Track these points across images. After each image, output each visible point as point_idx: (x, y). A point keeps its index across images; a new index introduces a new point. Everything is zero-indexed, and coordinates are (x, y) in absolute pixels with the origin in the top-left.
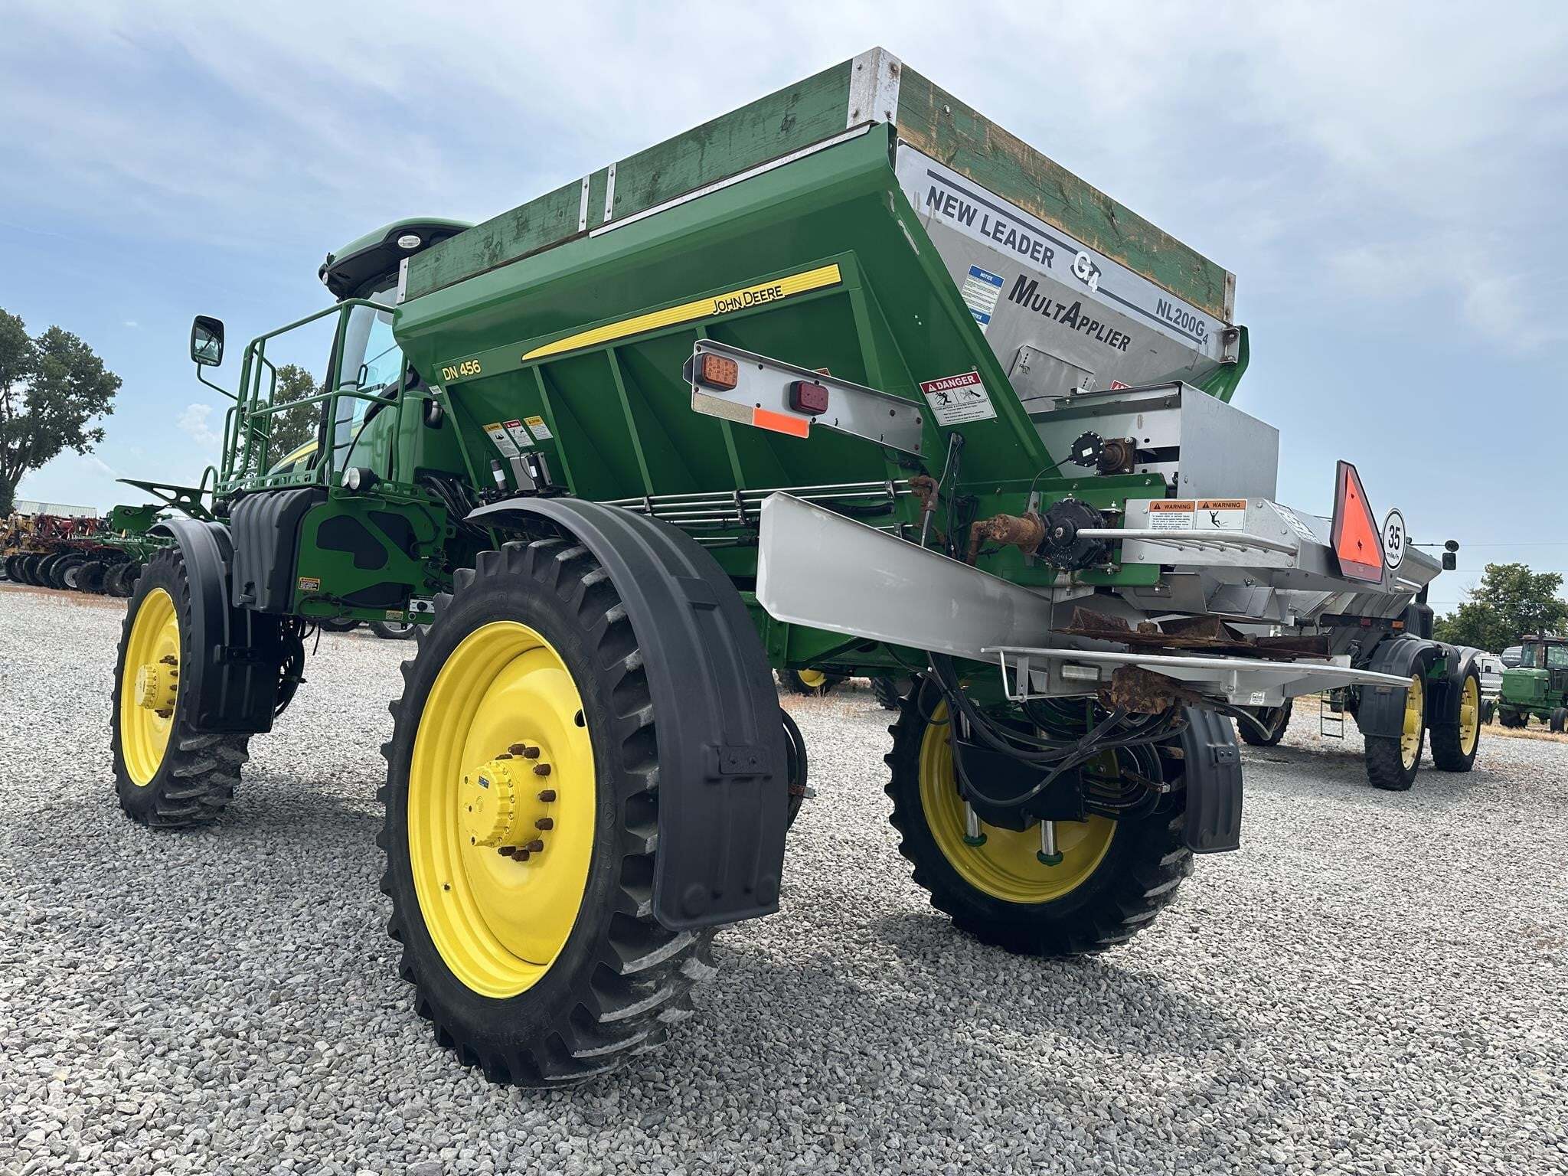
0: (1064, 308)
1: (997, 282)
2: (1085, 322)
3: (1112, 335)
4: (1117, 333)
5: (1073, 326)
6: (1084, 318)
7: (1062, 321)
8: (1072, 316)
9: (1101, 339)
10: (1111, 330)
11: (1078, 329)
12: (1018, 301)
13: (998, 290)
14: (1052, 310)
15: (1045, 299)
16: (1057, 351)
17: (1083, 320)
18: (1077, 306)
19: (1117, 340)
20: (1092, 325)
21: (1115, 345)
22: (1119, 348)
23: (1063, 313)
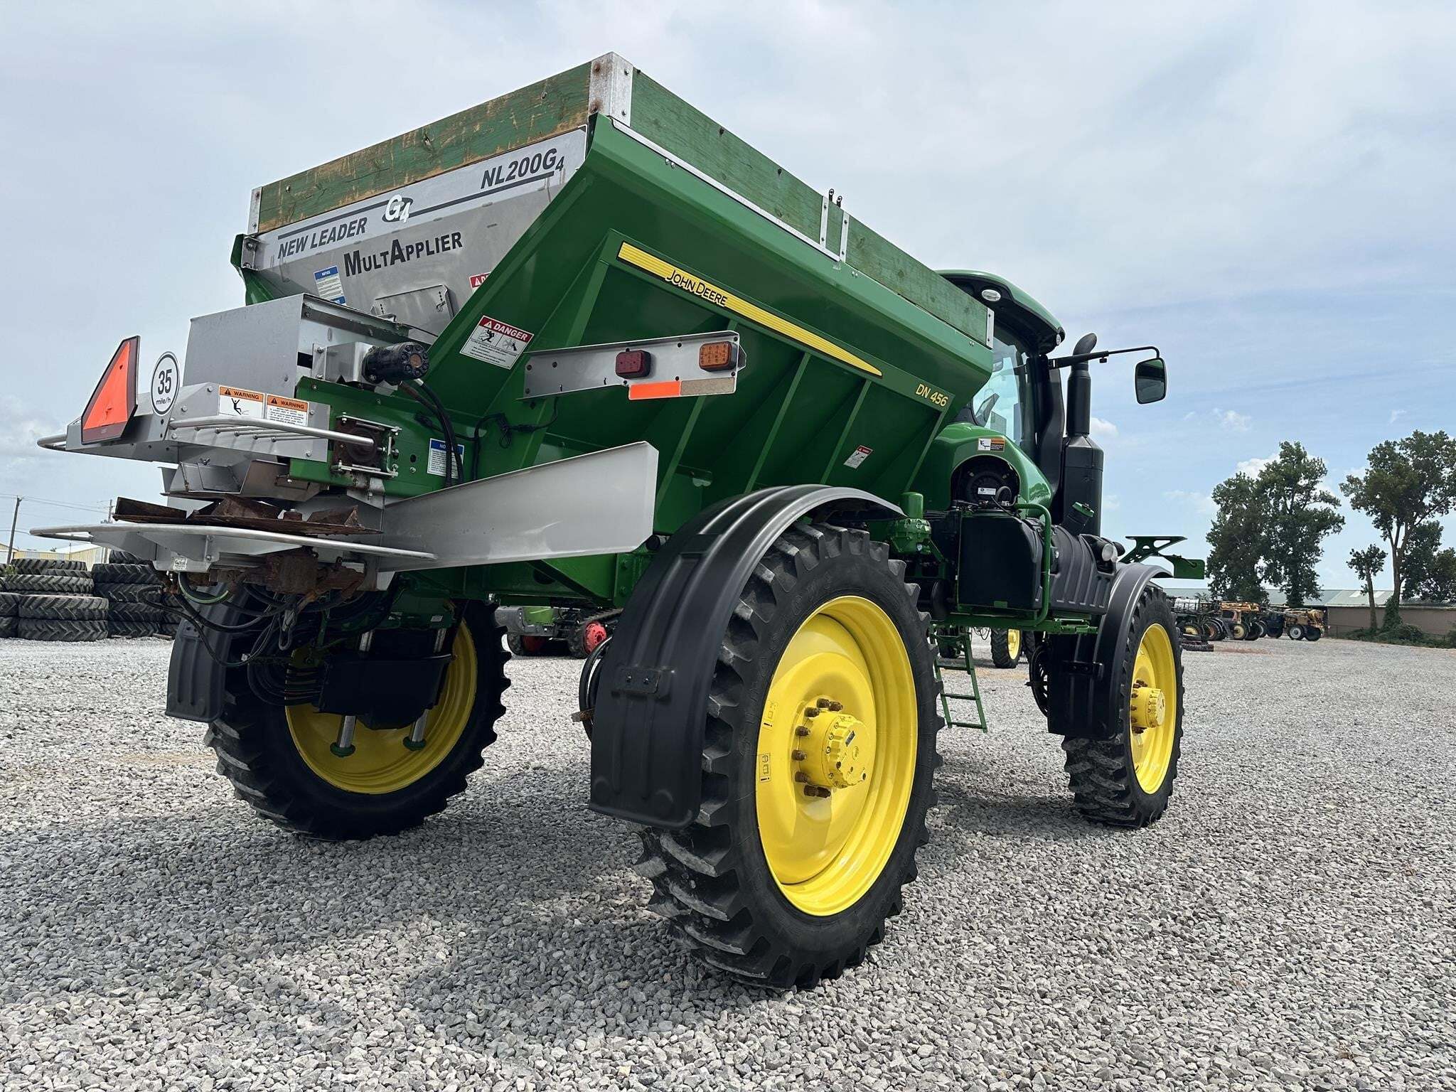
0: (387, 253)
1: (334, 271)
2: (410, 250)
3: (440, 242)
4: (443, 238)
5: (403, 260)
6: (407, 247)
7: (392, 263)
8: (398, 253)
9: (433, 252)
10: (437, 240)
11: (408, 259)
12: (354, 273)
13: (337, 276)
14: (380, 261)
15: (370, 257)
16: (404, 287)
17: (407, 250)
18: (396, 243)
19: (448, 242)
20: (417, 247)
21: (449, 248)
22: (454, 247)
23: (389, 257)
